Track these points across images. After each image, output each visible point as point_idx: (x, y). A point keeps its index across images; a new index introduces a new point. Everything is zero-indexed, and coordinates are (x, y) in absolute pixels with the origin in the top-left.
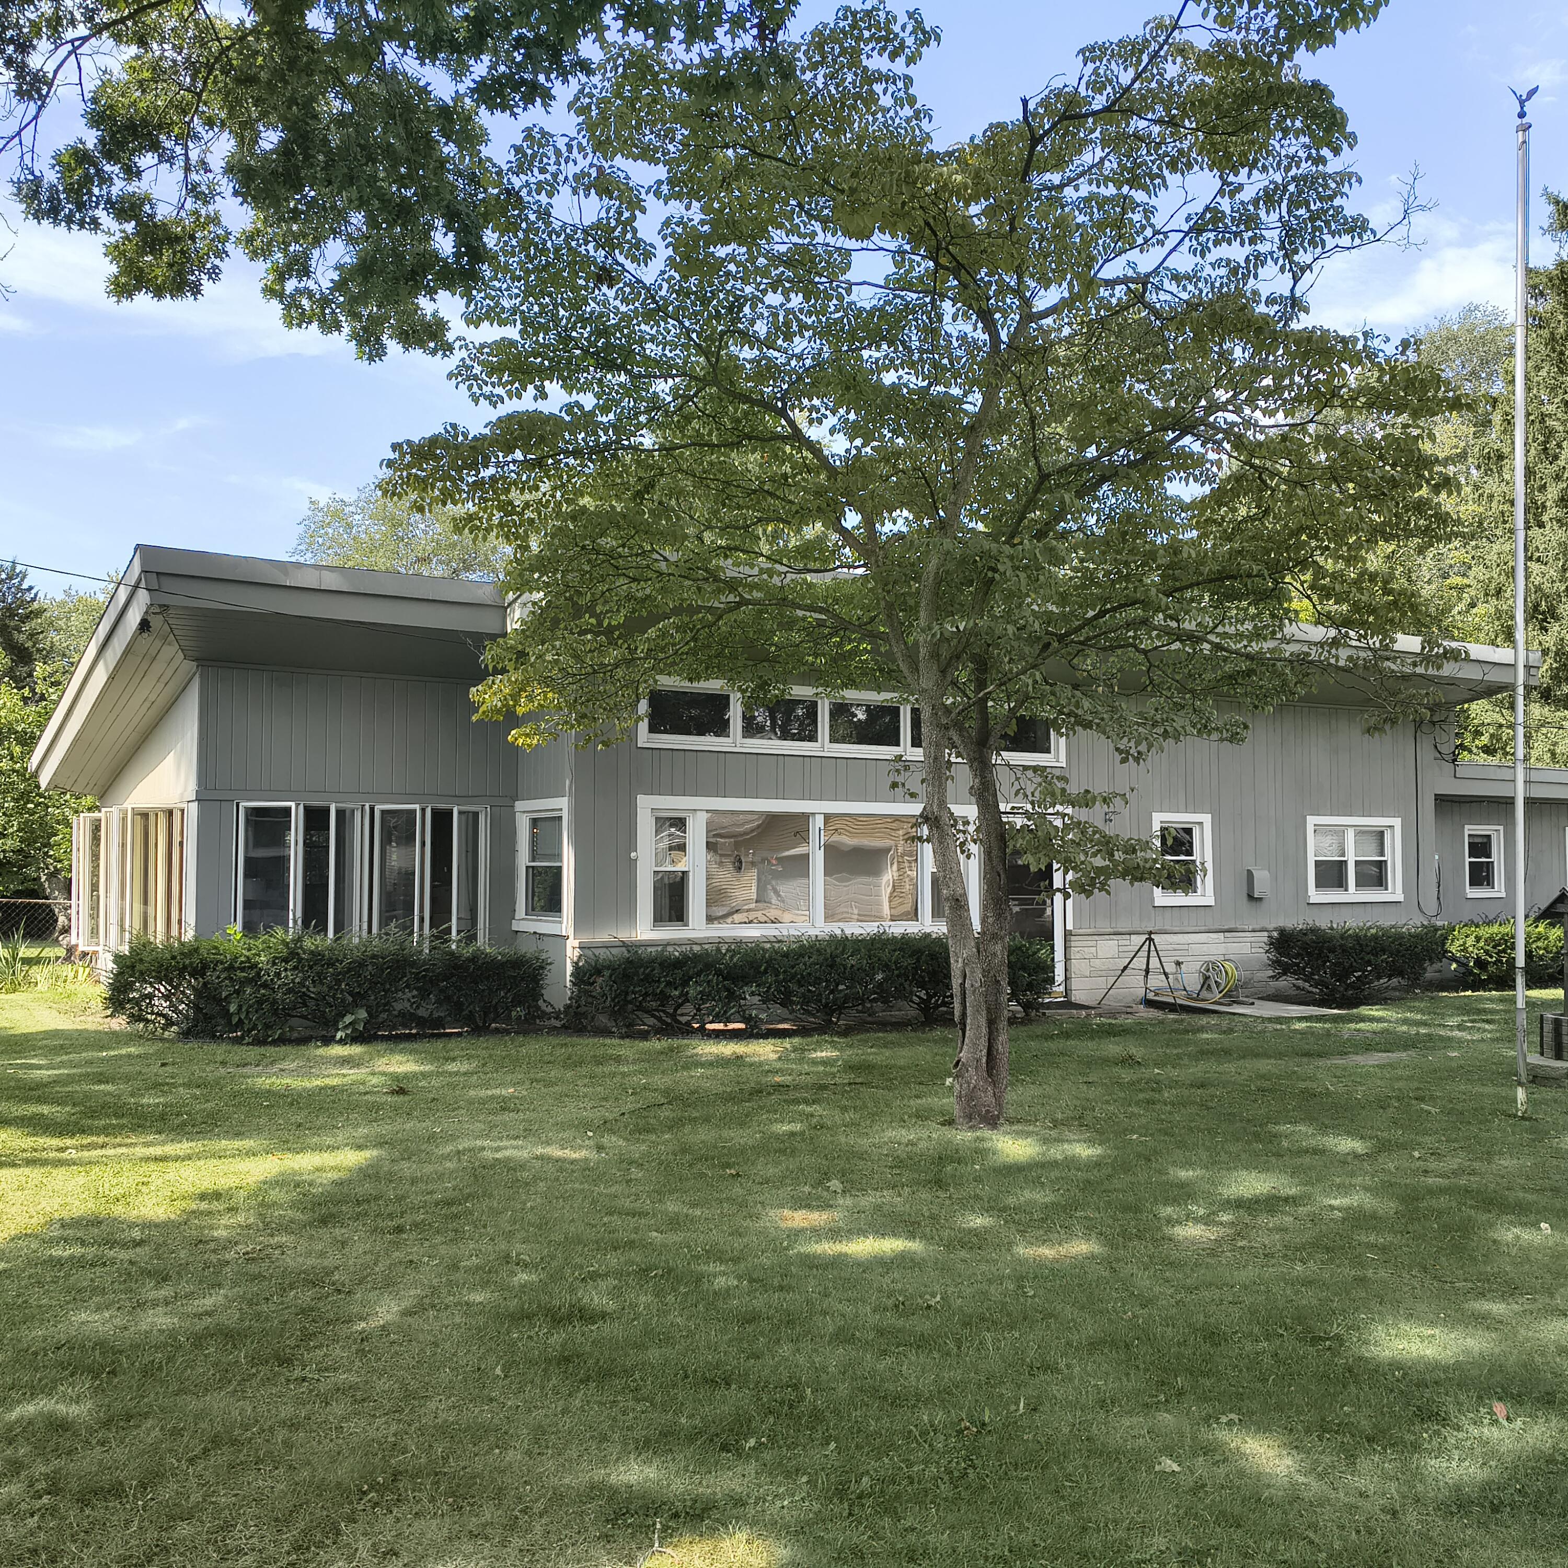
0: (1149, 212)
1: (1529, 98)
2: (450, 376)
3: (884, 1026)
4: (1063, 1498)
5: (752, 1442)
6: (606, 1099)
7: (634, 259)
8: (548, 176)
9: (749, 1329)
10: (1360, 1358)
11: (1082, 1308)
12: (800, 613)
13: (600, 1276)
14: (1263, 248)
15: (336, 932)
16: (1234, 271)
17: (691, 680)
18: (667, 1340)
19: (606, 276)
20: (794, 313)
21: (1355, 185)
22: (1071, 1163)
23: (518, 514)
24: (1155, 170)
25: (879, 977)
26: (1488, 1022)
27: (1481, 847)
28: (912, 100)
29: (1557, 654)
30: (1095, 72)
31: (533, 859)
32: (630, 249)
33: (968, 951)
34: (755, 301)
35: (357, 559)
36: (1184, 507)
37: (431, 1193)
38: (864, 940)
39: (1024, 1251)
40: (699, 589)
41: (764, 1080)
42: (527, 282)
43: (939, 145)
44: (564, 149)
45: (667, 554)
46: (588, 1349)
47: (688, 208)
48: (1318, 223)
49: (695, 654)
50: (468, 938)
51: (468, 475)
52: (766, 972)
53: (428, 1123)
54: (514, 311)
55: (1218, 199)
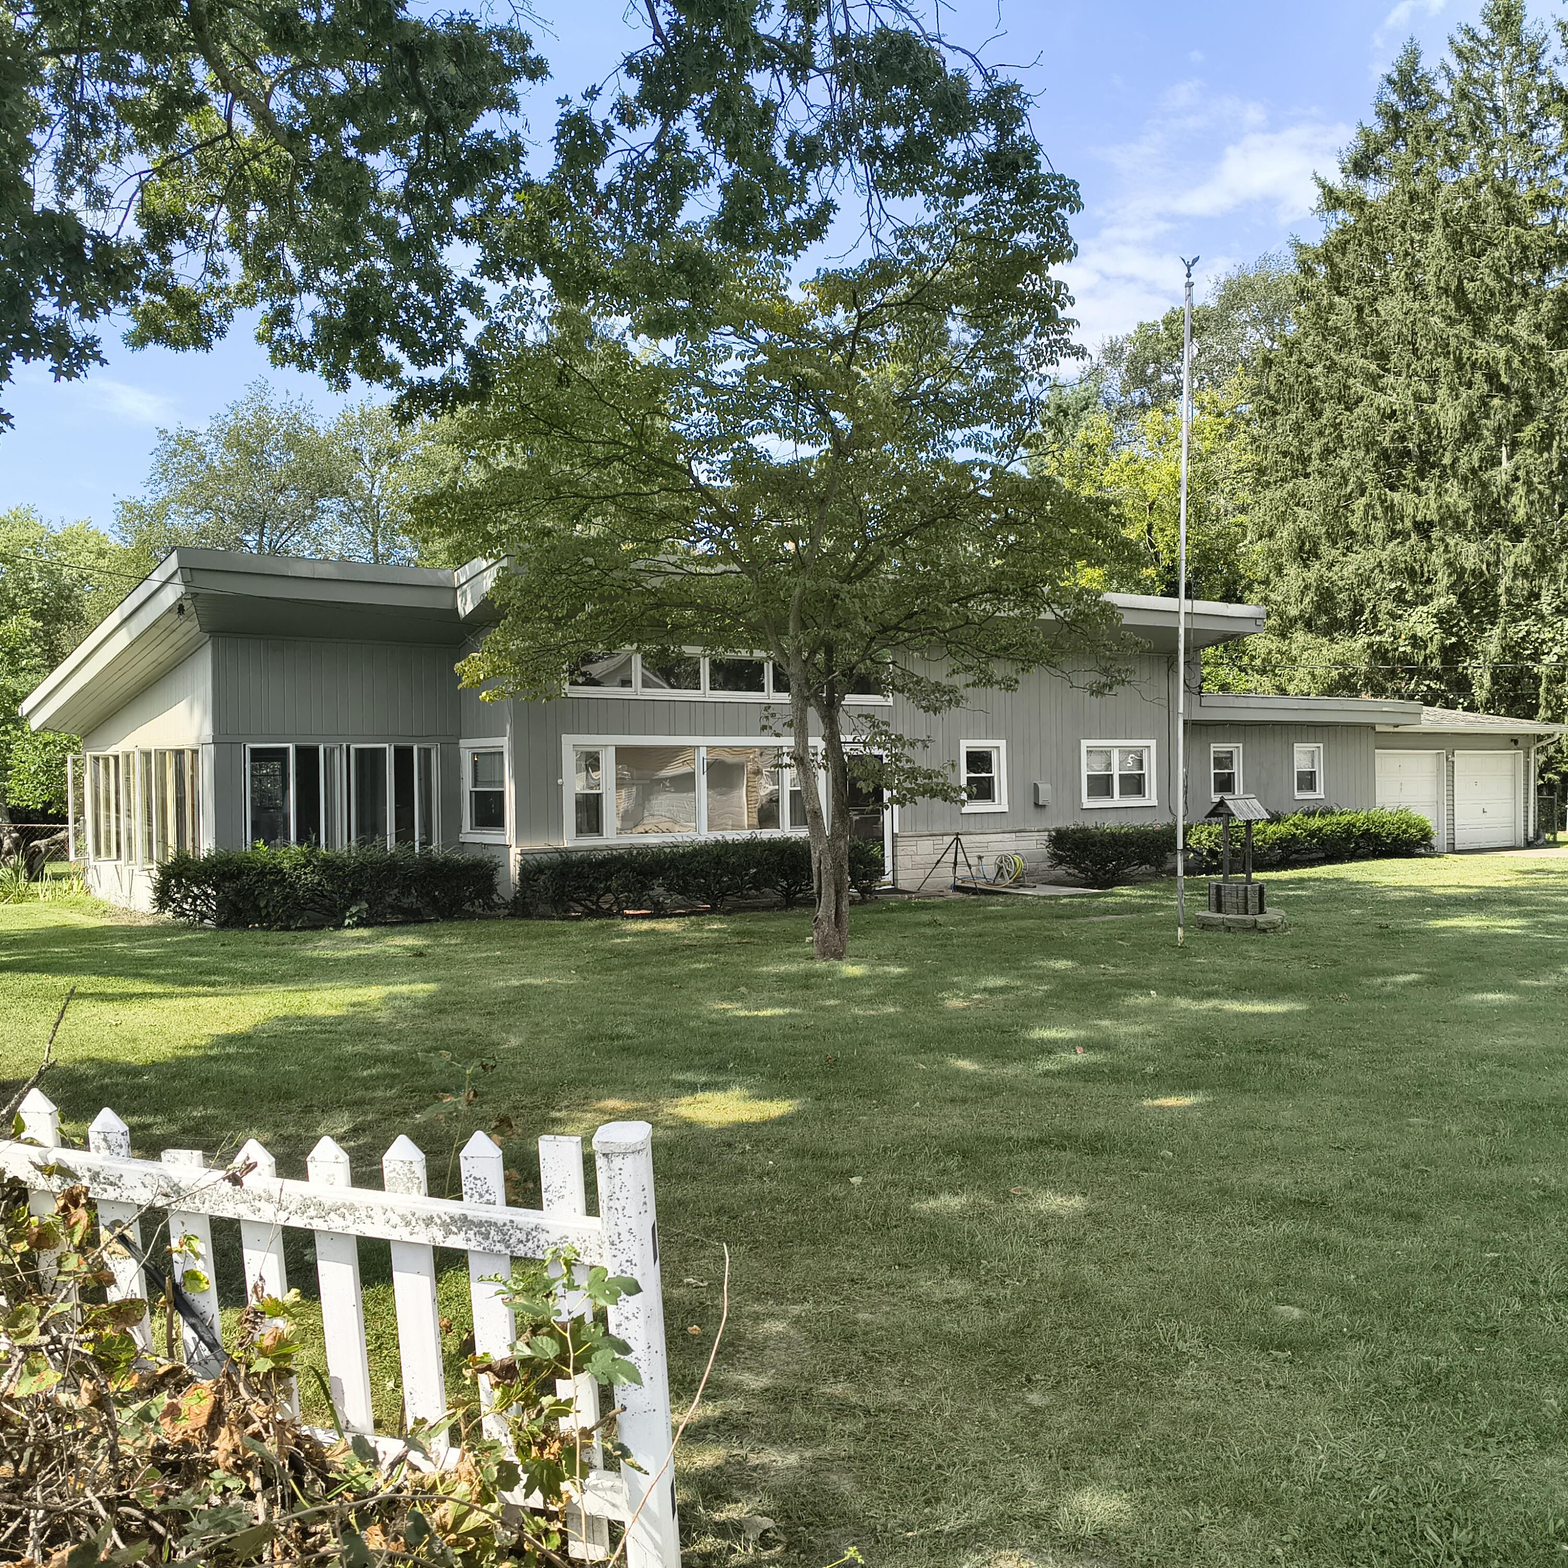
21: (1077, 327)
25: (753, 871)
27: (1223, 761)
29: (1317, 589)
31: (475, 786)
33: (823, 846)
39: (858, 1012)
41: (677, 942)
52: (669, 868)
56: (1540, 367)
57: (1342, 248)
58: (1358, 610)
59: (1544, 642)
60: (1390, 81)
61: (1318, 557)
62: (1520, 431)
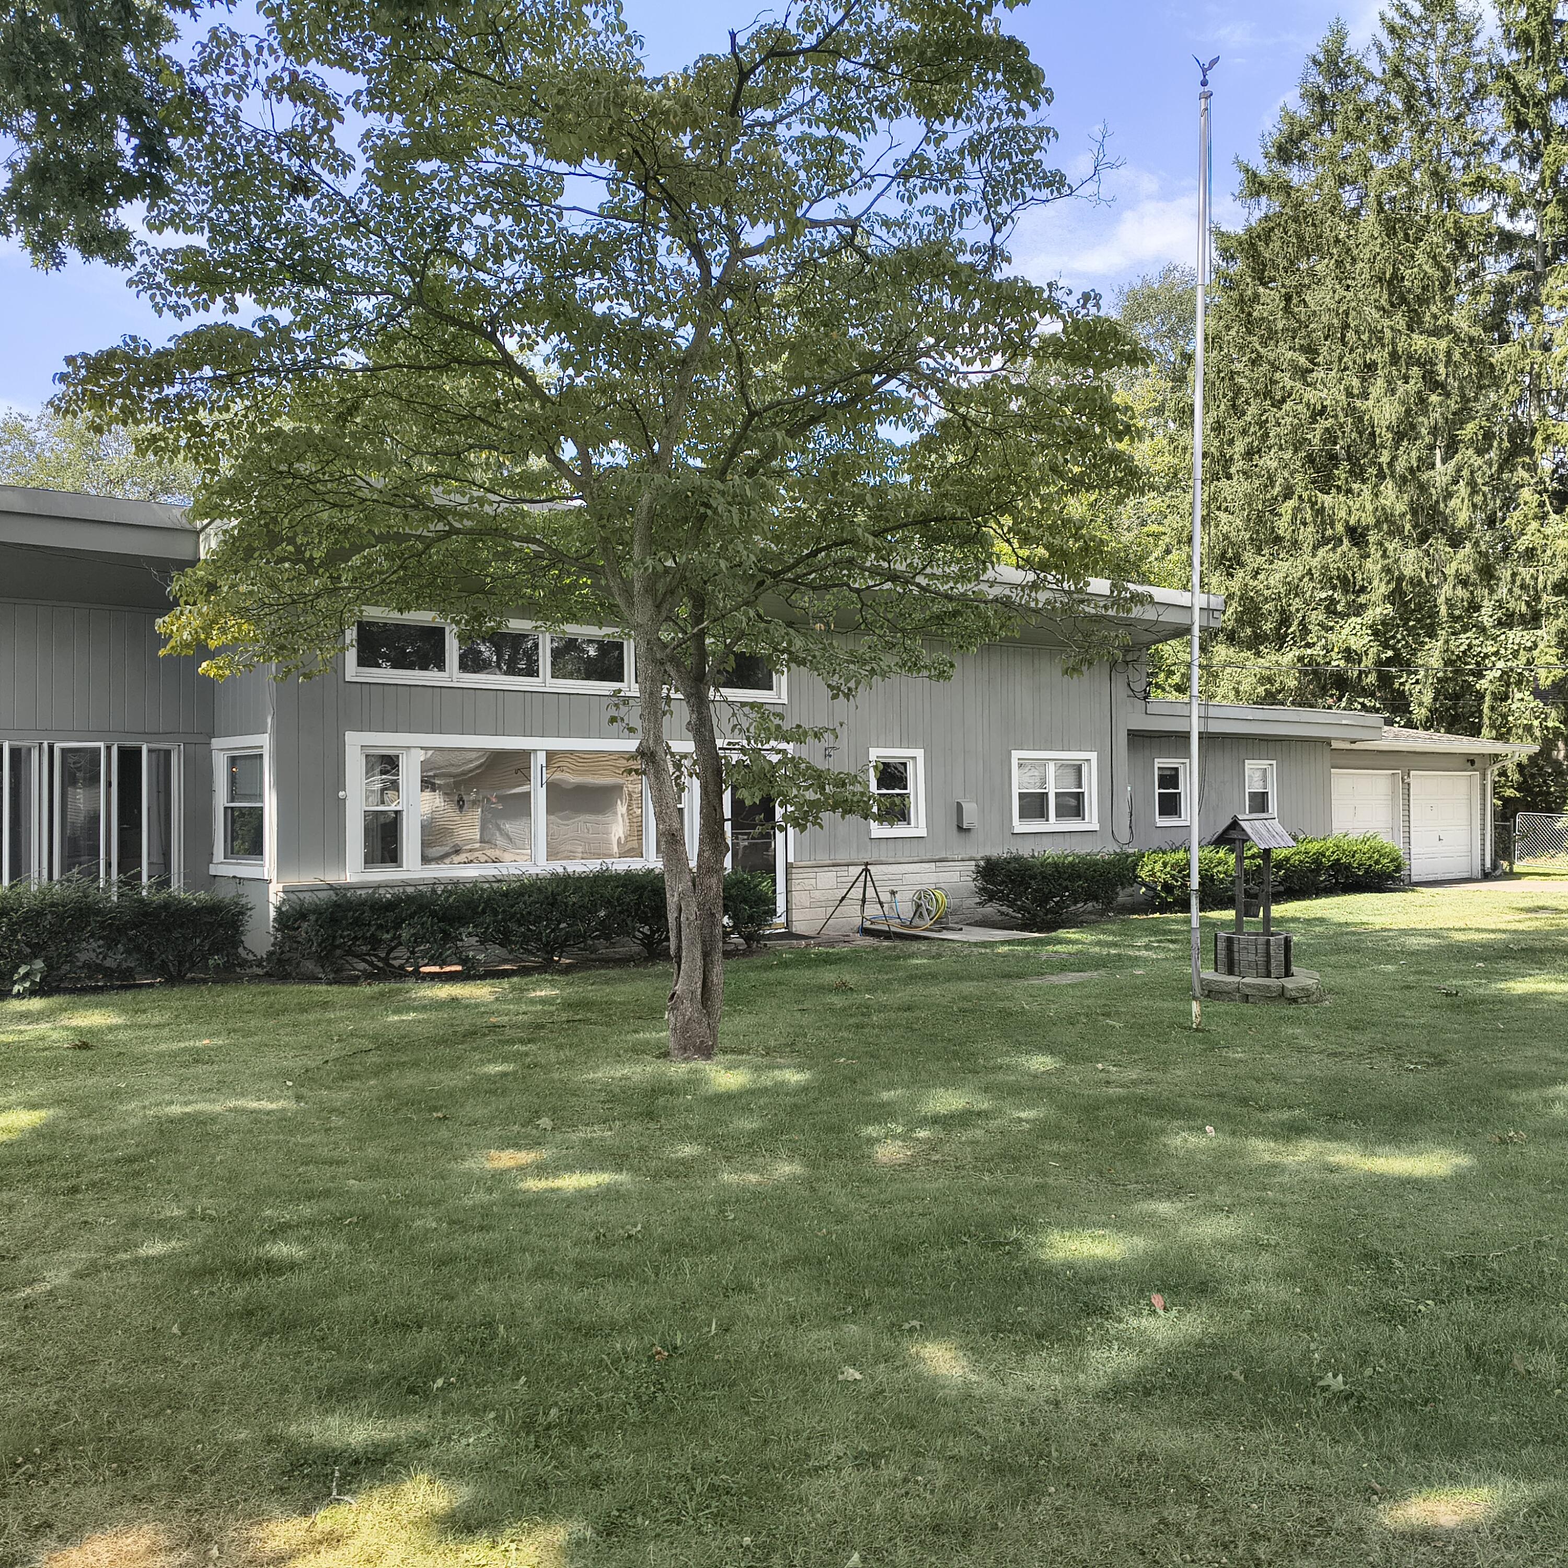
0: (856, 155)
1: (1210, 68)
2: (130, 283)
3: (607, 962)
4: (747, 1414)
5: (440, 1382)
6: (309, 1047)
7: (332, 170)
8: (236, 78)
9: (445, 1270)
10: (1036, 1261)
11: (780, 1228)
12: (517, 544)
13: (290, 1227)
14: (967, 197)
15: (11, 879)
16: (941, 219)
17: (401, 611)
18: (357, 1287)
19: (301, 186)
20: (504, 235)
21: (1053, 140)
22: (779, 1089)
23: (207, 435)
24: (865, 114)
25: (602, 914)
26: (1172, 941)
27: (1170, 779)
28: (623, 27)
29: (1241, 598)
30: (806, 10)
31: (232, 800)
32: (327, 159)
33: (684, 885)
34: (463, 221)
35: (41, 479)
36: (896, 451)
37: (112, 1150)
38: (587, 877)
39: (728, 1177)
40: (406, 516)
41: (479, 1022)
42: (215, 188)
43: (648, 73)
44: (253, 51)
45: (372, 481)
46: (273, 1300)
47: (389, 120)
48: (1020, 176)
49: (405, 583)
50: (158, 884)
51: (151, 392)
52: (484, 912)
53: (113, 1078)
54: (202, 217)
55: (924, 146)
56: (1481, 361)
57: (1266, 237)
58: (1285, 621)
59: (1486, 656)
60: (1316, 62)
61: (1242, 565)
62: (1461, 428)
